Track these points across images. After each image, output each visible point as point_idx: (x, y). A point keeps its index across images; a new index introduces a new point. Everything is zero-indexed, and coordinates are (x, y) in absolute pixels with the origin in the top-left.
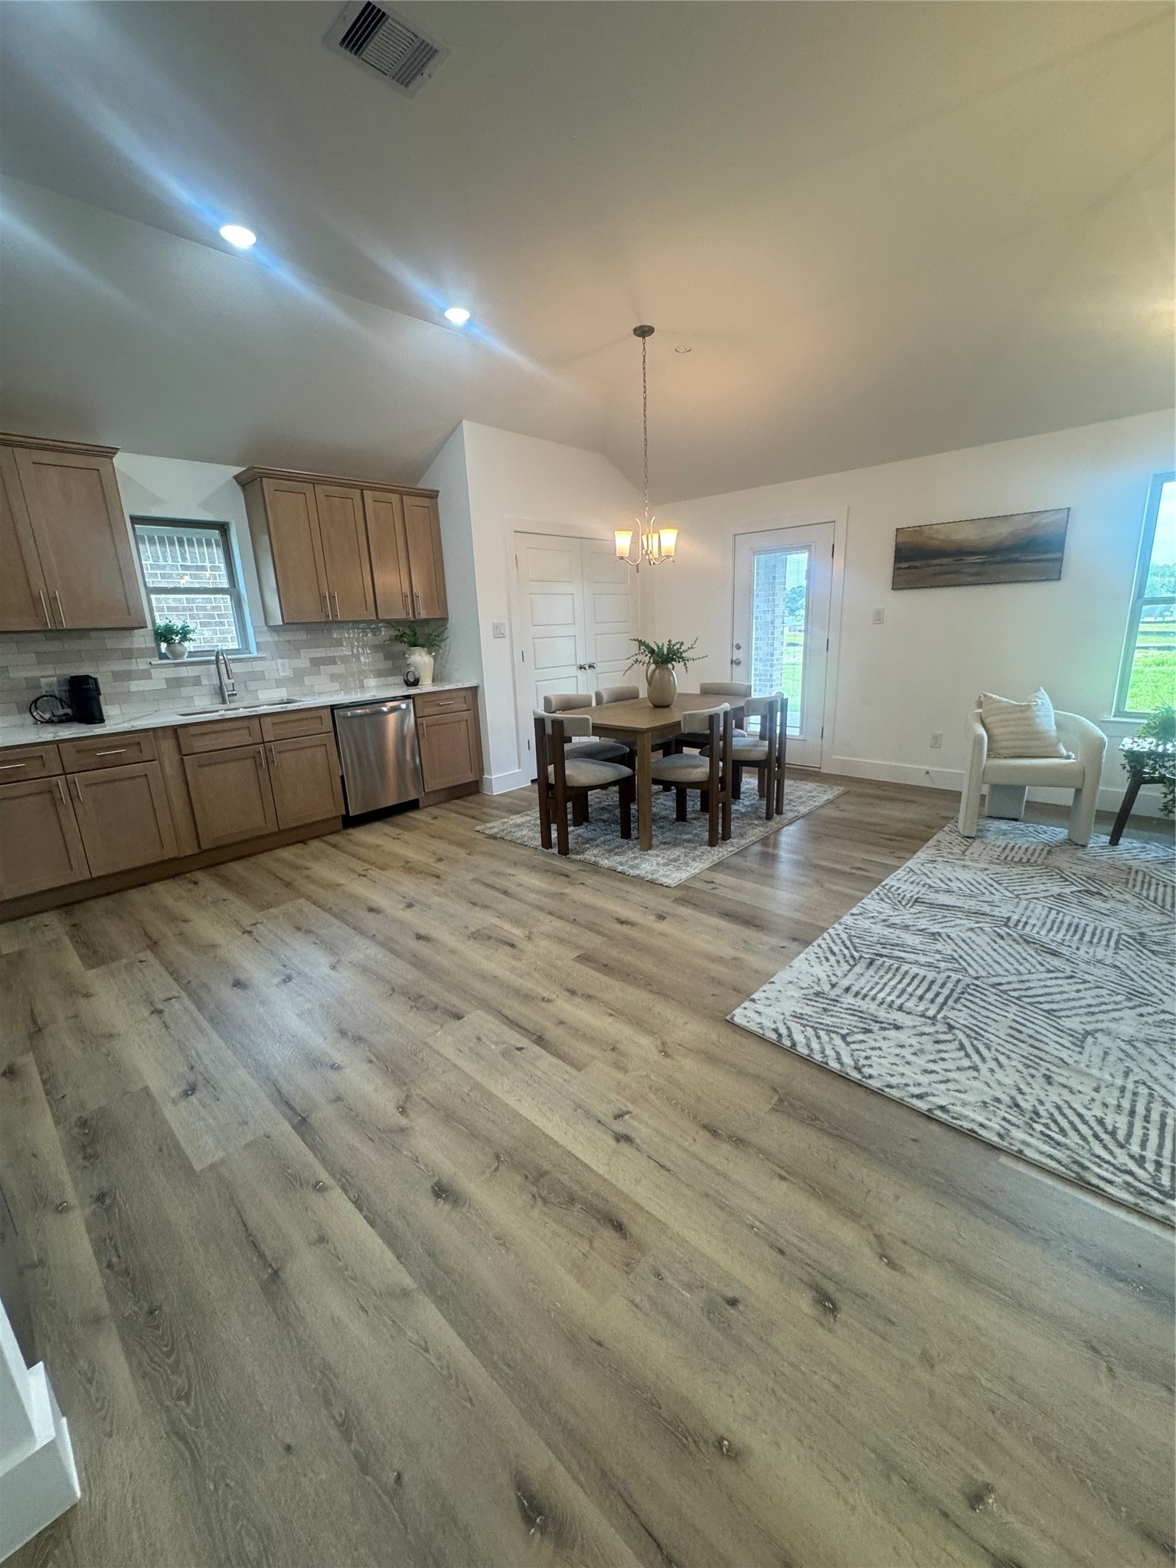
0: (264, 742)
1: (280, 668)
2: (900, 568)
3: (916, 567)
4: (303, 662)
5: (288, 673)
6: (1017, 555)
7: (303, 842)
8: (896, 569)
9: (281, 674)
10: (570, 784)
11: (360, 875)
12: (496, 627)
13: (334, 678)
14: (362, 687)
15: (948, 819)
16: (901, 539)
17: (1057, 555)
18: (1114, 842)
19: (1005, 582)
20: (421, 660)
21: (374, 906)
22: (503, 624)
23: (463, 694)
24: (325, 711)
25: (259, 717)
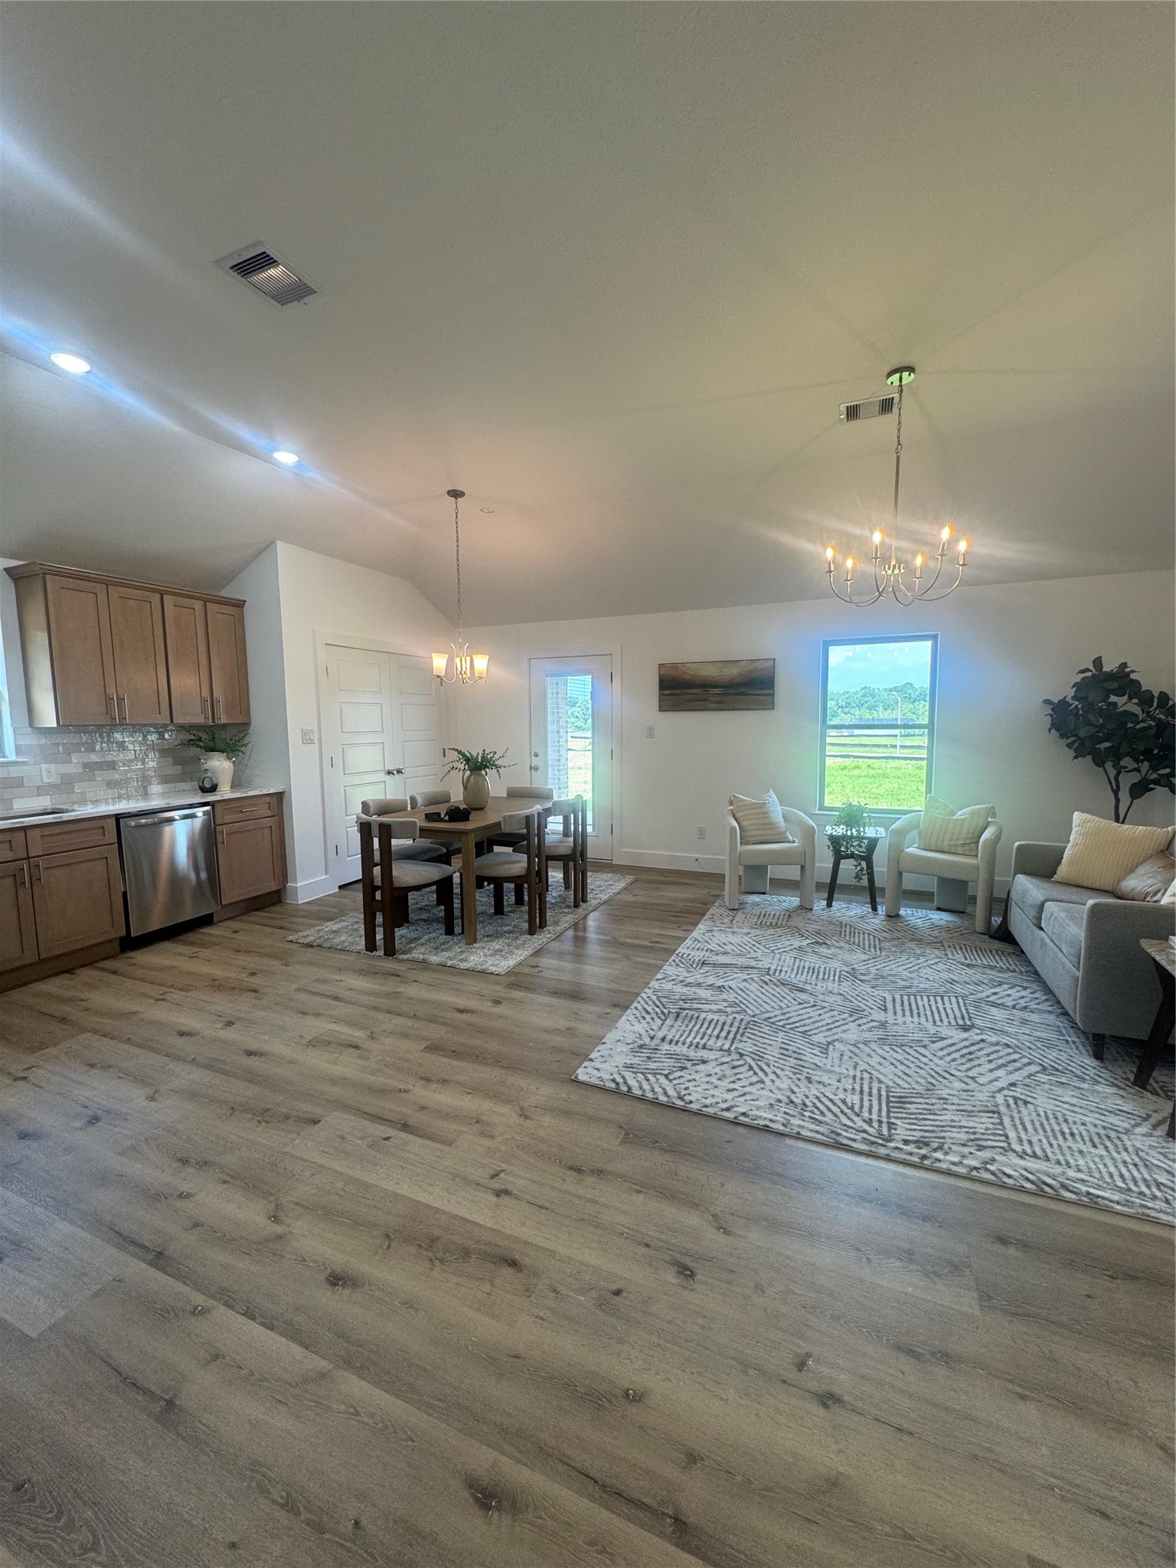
0: (28, 858)
1: (44, 774)
2: (663, 695)
3: (675, 695)
4: (74, 767)
5: (54, 779)
6: (743, 690)
7: (70, 971)
8: (661, 695)
9: (46, 780)
10: (396, 884)
11: (158, 1000)
12: (304, 733)
13: (110, 784)
14: (146, 795)
15: (717, 896)
16: (663, 672)
17: (771, 692)
18: (829, 905)
19: (738, 710)
20: (220, 765)
21: (185, 1029)
22: (312, 731)
23: (268, 799)
24: (109, 821)
25: (24, 829)
